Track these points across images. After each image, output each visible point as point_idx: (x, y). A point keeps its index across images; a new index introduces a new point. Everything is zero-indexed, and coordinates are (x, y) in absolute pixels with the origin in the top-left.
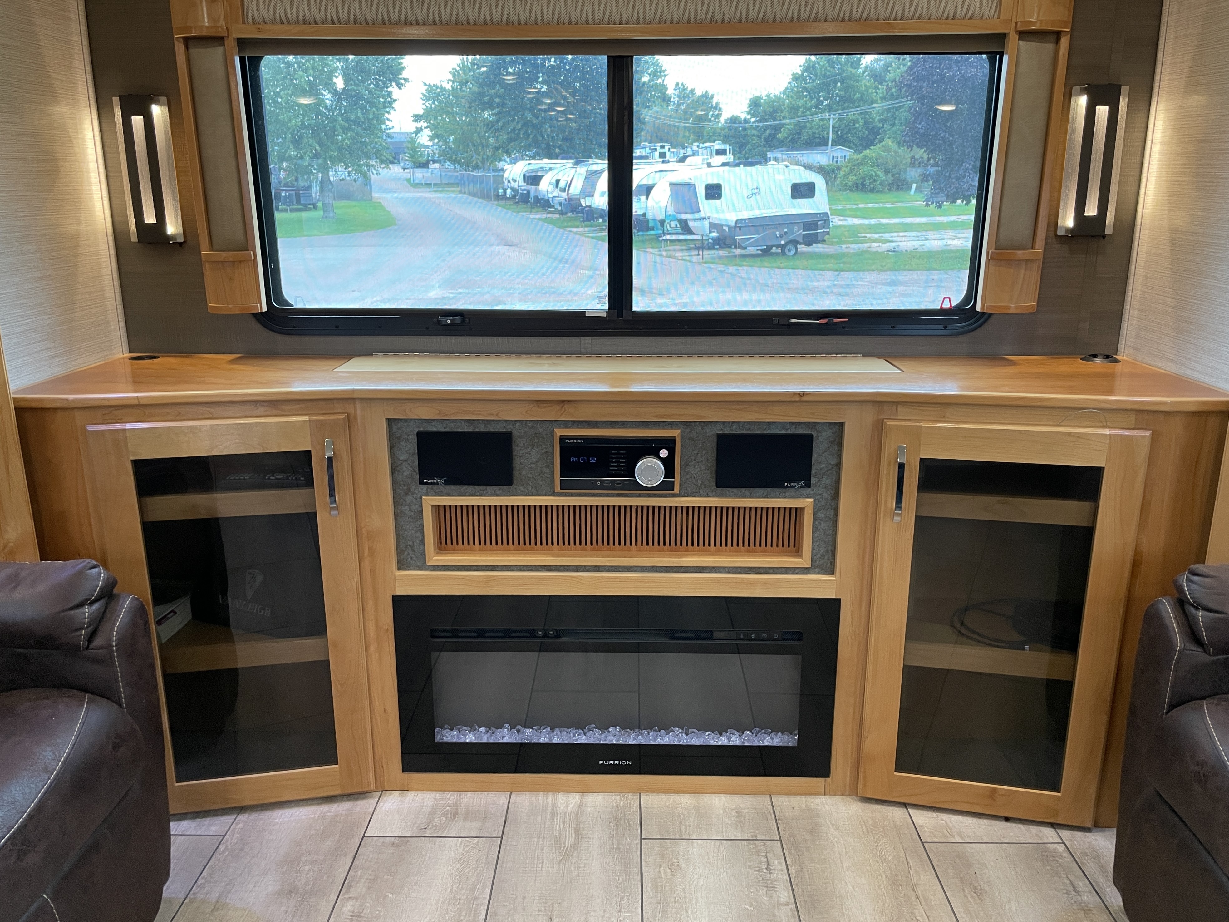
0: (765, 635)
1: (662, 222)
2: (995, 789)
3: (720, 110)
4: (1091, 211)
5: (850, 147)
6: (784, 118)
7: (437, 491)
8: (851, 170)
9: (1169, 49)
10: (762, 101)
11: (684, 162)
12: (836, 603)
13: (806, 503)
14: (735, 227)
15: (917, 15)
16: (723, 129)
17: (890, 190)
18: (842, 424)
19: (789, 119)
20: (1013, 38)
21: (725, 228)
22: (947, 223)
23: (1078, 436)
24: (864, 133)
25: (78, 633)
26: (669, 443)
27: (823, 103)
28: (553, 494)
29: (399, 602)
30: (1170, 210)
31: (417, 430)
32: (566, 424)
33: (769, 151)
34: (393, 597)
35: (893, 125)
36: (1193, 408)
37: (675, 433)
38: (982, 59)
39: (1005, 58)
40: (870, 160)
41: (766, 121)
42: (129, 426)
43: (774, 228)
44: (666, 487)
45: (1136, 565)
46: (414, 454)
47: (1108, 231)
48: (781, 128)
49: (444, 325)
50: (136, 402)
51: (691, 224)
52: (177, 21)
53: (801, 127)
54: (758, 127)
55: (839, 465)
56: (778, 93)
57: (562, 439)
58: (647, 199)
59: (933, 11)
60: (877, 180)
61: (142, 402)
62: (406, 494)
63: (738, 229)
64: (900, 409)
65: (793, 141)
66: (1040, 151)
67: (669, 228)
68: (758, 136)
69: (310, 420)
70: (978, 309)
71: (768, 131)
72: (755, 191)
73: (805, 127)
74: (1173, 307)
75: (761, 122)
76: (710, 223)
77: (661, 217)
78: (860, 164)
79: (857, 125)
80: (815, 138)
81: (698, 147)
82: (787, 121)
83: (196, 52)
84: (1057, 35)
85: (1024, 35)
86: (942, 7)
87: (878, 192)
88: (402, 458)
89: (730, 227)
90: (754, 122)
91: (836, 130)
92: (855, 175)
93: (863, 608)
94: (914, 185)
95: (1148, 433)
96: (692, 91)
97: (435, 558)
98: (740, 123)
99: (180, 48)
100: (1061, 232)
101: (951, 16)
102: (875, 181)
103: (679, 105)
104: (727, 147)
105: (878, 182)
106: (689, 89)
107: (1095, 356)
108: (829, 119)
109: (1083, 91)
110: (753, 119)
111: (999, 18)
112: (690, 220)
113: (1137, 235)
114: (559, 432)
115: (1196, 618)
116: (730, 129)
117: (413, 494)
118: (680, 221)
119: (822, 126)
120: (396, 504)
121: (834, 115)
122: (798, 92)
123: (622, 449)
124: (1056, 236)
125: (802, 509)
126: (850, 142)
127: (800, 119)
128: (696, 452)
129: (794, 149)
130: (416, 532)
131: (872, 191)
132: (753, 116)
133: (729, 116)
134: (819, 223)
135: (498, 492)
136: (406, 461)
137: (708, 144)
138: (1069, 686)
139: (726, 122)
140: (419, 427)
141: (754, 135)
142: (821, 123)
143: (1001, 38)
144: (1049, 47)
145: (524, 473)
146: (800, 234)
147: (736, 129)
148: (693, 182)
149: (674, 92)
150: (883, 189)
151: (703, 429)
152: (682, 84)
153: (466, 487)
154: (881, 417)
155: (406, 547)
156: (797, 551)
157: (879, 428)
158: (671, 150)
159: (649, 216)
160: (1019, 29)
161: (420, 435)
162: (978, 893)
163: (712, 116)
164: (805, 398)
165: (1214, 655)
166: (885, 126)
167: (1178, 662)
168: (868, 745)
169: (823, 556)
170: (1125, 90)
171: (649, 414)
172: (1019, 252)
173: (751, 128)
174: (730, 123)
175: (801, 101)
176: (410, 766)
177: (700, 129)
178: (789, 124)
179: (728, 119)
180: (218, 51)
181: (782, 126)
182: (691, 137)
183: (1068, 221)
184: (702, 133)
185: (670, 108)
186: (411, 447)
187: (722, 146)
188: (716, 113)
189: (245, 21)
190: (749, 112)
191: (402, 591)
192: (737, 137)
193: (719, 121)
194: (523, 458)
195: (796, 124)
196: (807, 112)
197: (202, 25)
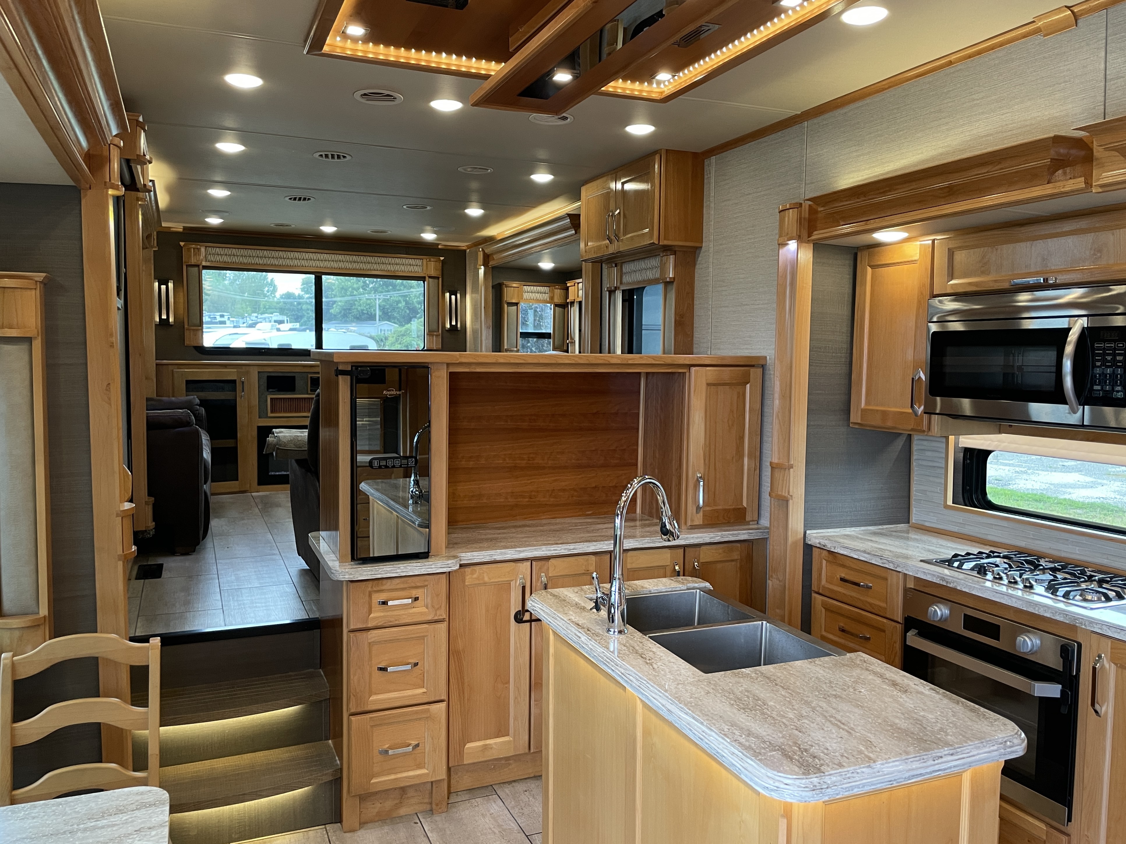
3: (275, 286)
4: (454, 323)
5: (395, 323)
6: (335, 296)
7: (272, 393)
8: (397, 340)
9: (468, 282)
15: (401, 271)
16: (278, 303)
20: (427, 278)
24: (406, 312)
27: (369, 285)
28: (308, 394)
30: (472, 323)
31: (266, 375)
32: (311, 373)
34: (258, 426)
39: (426, 282)
42: (186, 370)
46: (265, 382)
47: (459, 329)
48: (333, 304)
50: (188, 364)
52: (184, 260)
53: (351, 305)
59: (406, 270)
62: (262, 394)
65: (345, 316)
66: (438, 308)
69: (236, 372)
73: (355, 305)
78: (403, 335)
79: (400, 305)
80: (364, 314)
81: (257, 317)
82: (338, 299)
83: (189, 268)
84: (438, 278)
85: (430, 277)
86: (408, 269)
91: (382, 309)
92: (400, 343)
97: (270, 415)
99: (185, 267)
101: (410, 271)
103: (235, 280)
104: (285, 318)
108: (376, 299)
109: (447, 292)
110: (307, 296)
111: (423, 272)
113: (466, 330)
114: (310, 376)
116: (285, 303)
117: (264, 394)
119: (369, 304)
120: (259, 397)
121: (380, 296)
124: (445, 330)
126: (394, 318)
127: (350, 298)
129: (346, 322)
130: (265, 407)
132: (307, 293)
133: (285, 292)
135: (290, 394)
136: (262, 384)
137: (266, 315)
139: (281, 298)
141: (308, 309)
142: (369, 302)
143: (425, 277)
144: (436, 280)
145: (298, 388)
147: (292, 304)
153: (281, 392)
155: (261, 411)
158: (231, 319)
160: (427, 275)
161: (268, 376)
163: (268, 291)
170: (458, 292)
172: (435, 333)
173: (307, 303)
174: (284, 298)
175: (349, 283)
176: (260, 483)
177: (256, 302)
178: (341, 301)
179: (283, 295)
180: (197, 269)
181: (335, 302)
182: (249, 309)
183: (448, 326)
184: (259, 305)
185: (226, 282)
186: (265, 380)
187: (281, 318)
188: (271, 289)
189: (206, 261)
190: (303, 290)
191: (260, 425)
192: (293, 310)
193: (275, 296)
194: (299, 383)
195: (346, 302)
196: (355, 293)
197: (193, 261)
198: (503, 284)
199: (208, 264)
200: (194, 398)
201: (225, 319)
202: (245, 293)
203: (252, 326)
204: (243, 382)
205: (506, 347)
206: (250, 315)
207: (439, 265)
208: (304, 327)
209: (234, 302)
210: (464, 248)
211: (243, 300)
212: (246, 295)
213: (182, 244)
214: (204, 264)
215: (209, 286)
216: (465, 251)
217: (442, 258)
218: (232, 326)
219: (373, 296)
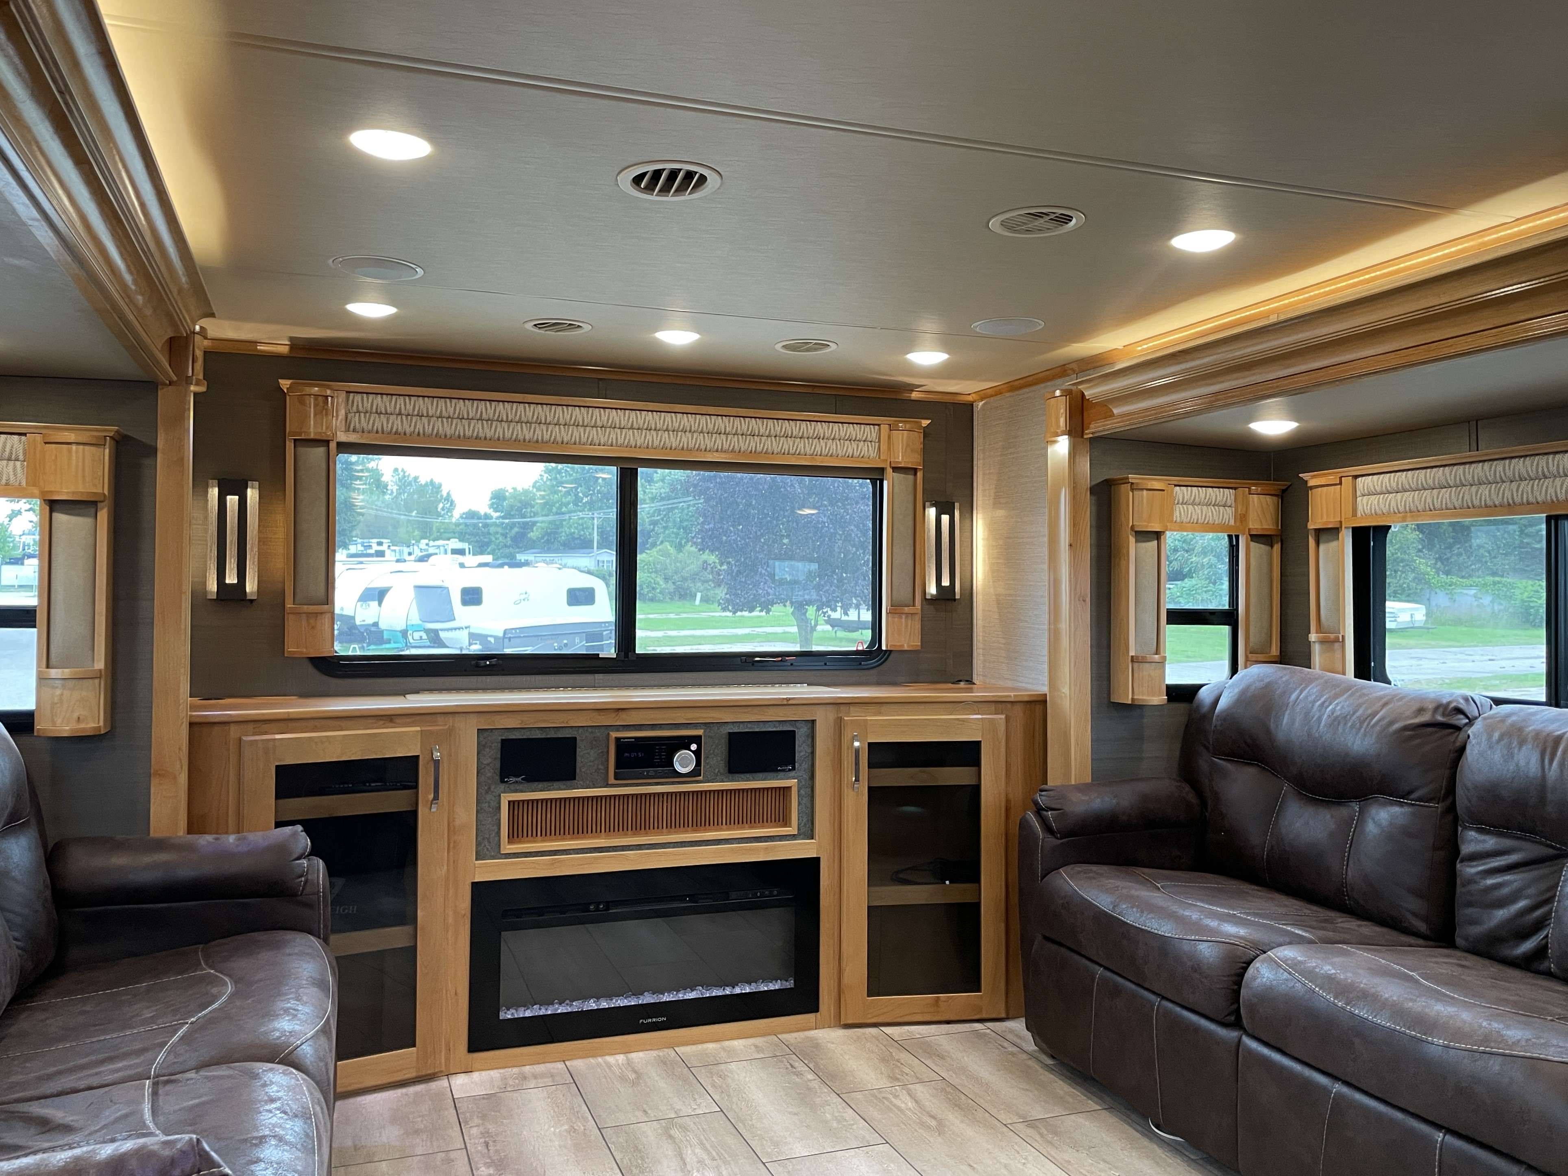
0: (767, 893)
1: (404, 633)
2: (938, 997)
3: (452, 502)
4: (946, 582)
6: (535, 515)
7: (513, 789)
9: (980, 481)
10: (507, 494)
11: (427, 561)
12: (816, 861)
13: (792, 782)
14: (504, 637)
15: (830, 454)
16: (457, 525)
17: (672, 599)
18: (813, 722)
19: (543, 516)
20: (889, 471)
21: (489, 639)
22: (742, 635)
23: (963, 720)
25: (300, 879)
26: (697, 739)
27: (582, 499)
28: (607, 785)
29: (477, 887)
30: (994, 582)
31: (500, 738)
32: (618, 728)
33: (518, 553)
34: (473, 883)
35: (666, 528)
36: (1026, 699)
37: (700, 732)
38: (866, 483)
39: (885, 483)
40: (646, 564)
41: (513, 517)
42: (278, 736)
43: (552, 639)
44: (695, 773)
45: (1008, 809)
46: (495, 759)
47: (958, 596)
48: (532, 526)
49: (482, 667)
50: (286, 717)
51: (442, 635)
52: (290, 426)
53: (556, 526)
54: (503, 523)
55: (813, 753)
56: (526, 487)
57: (618, 739)
58: (380, 604)
59: (839, 452)
60: (657, 588)
61: (292, 716)
62: (487, 793)
63: (506, 641)
64: (852, 709)
65: (548, 542)
66: (912, 542)
67: (411, 641)
68: (502, 535)
69: (421, 731)
70: (884, 648)
71: (516, 530)
72: (524, 596)
73: (562, 526)
74: (1004, 644)
75: (507, 519)
76: (469, 633)
77: (401, 626)
80: (574, 539)
81: (427, 545)
82: (540, 519)
83: (302, 450)
84: (915, 471)
85: (896, 469)
86: (845, 450)
87: (659, 601)
88: (485, 762)
89: (495, 637)
90: (498, 518)
91: (602, 532)
93: (836, 864)
94: (699, 595)
95: (1003, 716)
96: (416, 479)
97: (508, 848)
98: (479, 518)
99: (290, 446)
100: (928, 597)
101: (850, 456)
102: (654, 589)
103: (399, 494)
104: (465, 546)
105: (658, 591)
106: (412, 476)
107: (960, 681)
108: (593, 518)
109: (932, 505)
110: (497, 515)
111: (879, 458)
112: (441, 630)
113: (975, 599)
114: (614, 735)
115: (1047, 817)
116: (466, 525)
117: (492, 792)
118: (428, 631)
119: (582, 525)
120: (478, 802)
121: (599, 514)
122: (553, 486)
123: (664, 744)
124: (926, 599)
125: (790, 788)
127: (556, 517)
128: (714, 747)
129: (549, 551)
130: (493, 826)
131: (652, 600)
132: (496, 511)
133: (466, 510)
134: (605, 633)
135: (563, 787)
136: (488, 764)
137: (441, 542)
138: (977, 906)
139: (461, 517)
140: (501, 736)
141: (497, 533)
142: (580, 521)
143: (882, 470)
144: (911, 477)
145: (583, 770)
146: (583, 645)
147: (475, 526)
148: (445, 585)
149: (392, 478)
150: (664, 598)
151: (718, 729)
152: (403, 470)
153: (537, 783)
154: (840, 715)
155: (484, 839)
156: (786, 822)
157: (839, 724)
158: (392, 548)
159: (383, 625)
160: (893, 466)
161: (503, 741)
162: (942, 1057)
163: (443, 509)
164: (790, 702)
165: (1061, 839)
166: (656, 528)
167: (1042, 847)
168: (846, 980)
169: (805, 824)
170: (957, 505)
171: (681, 717)
172: (906, 608)
173: (495, 524)
174: (466, 518)
175: (556, 496)
176: (475, 1046)
177: (427, 523)
178: (542, 522)
179: (464, 514)
180: (321, 450)
181: (534, 523)
182: (416, 533)
183: (932, 590)
184: (431, 529)
185: (387, 497)
186: (494, 752)
187: (459, 545)
188: (448, 505)
189: (347, 430)
190: (491, 506)
191: (477, 879)
192: (477, 535)
193: (452, 516)
194: (585, 757)
195: (550, 522)
196: (564, 509)
197: (313, 431)
198: (1125, 481)
199: (352, 438)
200: (294, 834)
201: (384, 547)
202: (412, 512)
203: (423, 559)
204: (437, 763)
205: (1132, 653)
206: (418, 541)
207: (917, 439)
208: (500, 562)
209: (396, 525)
210: (970, 398)
211: (408, 521)
212: (414, 514)
213: (285, 384)
214: (342, 437)
215: (363, 501)
216: (970, 406)
217: (925, 423)
218: (395, 559)
219: (586, 514)
